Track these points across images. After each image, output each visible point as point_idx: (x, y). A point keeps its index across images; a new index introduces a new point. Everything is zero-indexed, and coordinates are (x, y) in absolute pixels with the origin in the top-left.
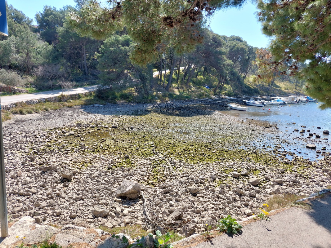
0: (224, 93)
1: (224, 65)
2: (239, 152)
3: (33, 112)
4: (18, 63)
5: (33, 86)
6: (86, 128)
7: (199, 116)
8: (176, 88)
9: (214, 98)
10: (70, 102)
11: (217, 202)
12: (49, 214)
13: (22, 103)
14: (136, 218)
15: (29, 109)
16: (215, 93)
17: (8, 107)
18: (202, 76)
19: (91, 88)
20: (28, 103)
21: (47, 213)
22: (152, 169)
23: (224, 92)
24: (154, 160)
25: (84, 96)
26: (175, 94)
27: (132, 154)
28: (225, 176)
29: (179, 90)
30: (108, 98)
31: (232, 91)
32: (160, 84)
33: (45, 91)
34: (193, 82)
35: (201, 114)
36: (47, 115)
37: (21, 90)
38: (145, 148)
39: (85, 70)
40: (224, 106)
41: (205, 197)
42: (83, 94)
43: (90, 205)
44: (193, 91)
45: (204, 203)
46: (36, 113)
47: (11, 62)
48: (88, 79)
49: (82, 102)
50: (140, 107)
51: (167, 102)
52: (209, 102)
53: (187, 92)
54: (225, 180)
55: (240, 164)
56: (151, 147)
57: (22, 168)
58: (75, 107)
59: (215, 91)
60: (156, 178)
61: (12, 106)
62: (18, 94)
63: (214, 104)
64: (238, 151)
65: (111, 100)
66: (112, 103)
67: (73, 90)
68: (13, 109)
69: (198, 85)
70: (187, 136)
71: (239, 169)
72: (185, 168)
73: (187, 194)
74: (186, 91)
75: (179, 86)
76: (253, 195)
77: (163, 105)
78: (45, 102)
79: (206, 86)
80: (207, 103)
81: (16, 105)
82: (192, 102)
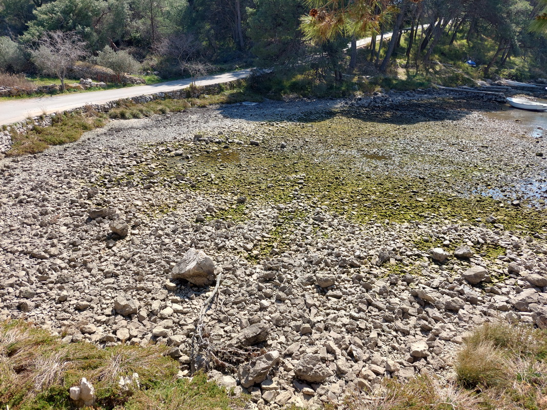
0: (507, 74)
1: (509, 14)
2: (477, 203)
3: (141, 116)
4: (140, 36)
5: (155, 72)
6: (207, 144)
7: (432, 123)
8: (402, 68)
9: (482, 84)
10: (204, 97)
11: (362, 314)
12: (52, 296)
13: (127, 101)
14: (180, 325)
15: (135, 111)
16: (485, 74)
17: (105, 107)
18: (464, 41)
19: (243, 74)
20: (137, 100)
21: (48, 295)
22: (273, 227)
23: (506, 72)
24: (286, 210)
25: (228, 87)
26: (397, 80)
27: (254, 195)
28: (415, 255)
29: (408, 71)
30: (270, 89)
31: (527, 70)
32: (371, 60)
33: (171, 80)
34: (442, 54)
35: (435, 119)
36: (159, 121)
37: (135, 80)
38: (284, 185)
39: (240, 41)
40: (497, 101)
41: (342, 298)
42: (226, 84)
43: (121, 289)
44: (436, 72)
45: (332, 311)
46: (147, 116)
47: (130, 35)
48: (243, 58)
49: (223, 99)
50: (321, 106)
51: (376, 94)
52: (467, 93)
53: (425, 74)
54: (411, 263)
55: (464, 231)
56: (298, 183)
57: (67, 209)
58: (211, 107)
59: (486, 70)
60: (271, 246)
61: (112, 106)
62: (130, 86)
63: (477, 97)
64: (478, 201)
65: (273, 94)
66: (273, 99)
67: (214, 78)
68: (112, 111)
69: (452, 60)
70: (380, 164)
71: (456, 242)
72: (338, 230)
73: (309, 287)
74: (421, 72)
75: (410, 62)
76: (455, 307)
77: (365, 101)
78: (164, 98)
79: (470, 61)
80: (461, 96)
81: (118, 104)
82: (429, 94)
